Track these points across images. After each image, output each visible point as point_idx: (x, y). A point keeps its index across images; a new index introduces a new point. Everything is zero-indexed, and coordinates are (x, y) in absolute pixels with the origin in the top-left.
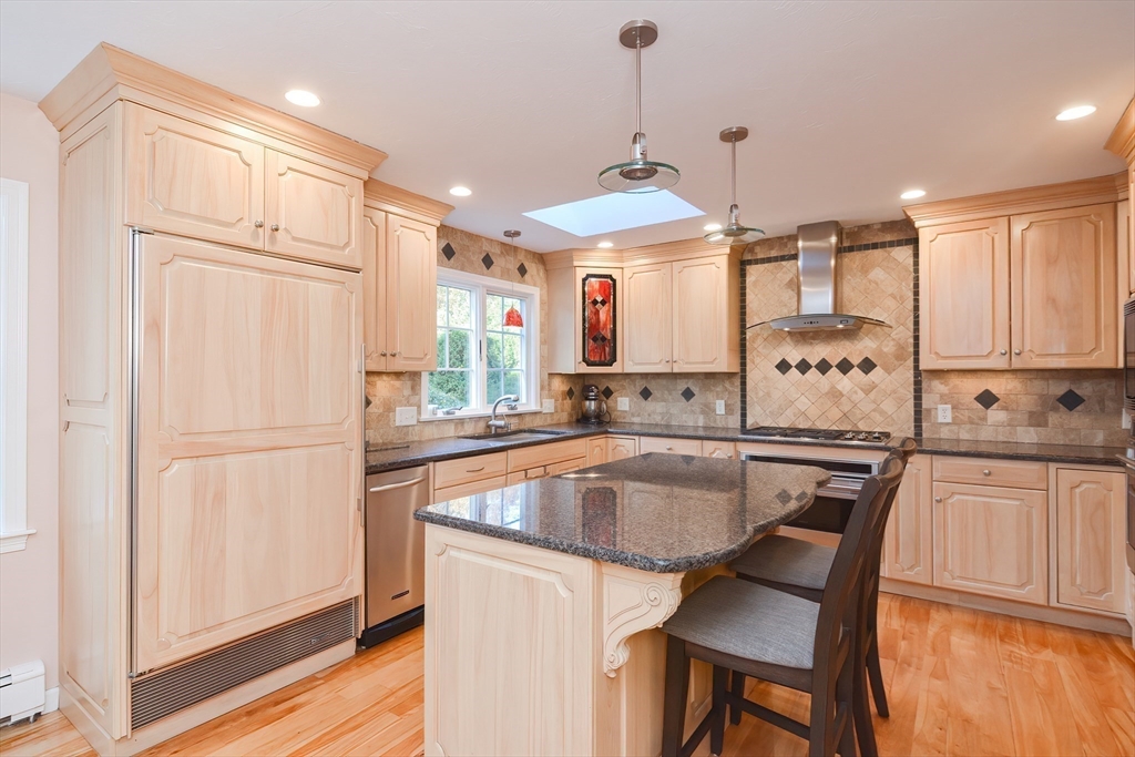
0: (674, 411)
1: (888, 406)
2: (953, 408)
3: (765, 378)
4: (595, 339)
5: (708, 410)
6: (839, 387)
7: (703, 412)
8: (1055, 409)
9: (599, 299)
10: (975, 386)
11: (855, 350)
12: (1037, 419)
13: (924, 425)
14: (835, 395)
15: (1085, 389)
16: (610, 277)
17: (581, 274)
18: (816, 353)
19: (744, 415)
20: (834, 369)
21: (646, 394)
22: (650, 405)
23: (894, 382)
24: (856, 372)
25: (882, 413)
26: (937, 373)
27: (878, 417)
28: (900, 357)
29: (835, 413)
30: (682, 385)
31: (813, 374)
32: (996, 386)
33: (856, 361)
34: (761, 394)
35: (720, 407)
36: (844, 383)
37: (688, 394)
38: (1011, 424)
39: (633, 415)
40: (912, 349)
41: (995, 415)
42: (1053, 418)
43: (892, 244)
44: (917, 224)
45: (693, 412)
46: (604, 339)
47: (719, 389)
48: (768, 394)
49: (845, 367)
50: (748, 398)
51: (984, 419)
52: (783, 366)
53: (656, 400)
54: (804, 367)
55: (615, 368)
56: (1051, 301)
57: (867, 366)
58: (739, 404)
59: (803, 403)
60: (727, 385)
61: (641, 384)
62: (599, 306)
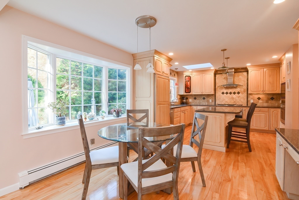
0: (201, 102)
1: (242, 100)
2: (253, 100)
3: (219, 95)
4: (187, 88)
5: (208, 101)
6: (233, 97)
7: (207, 102)
8: (270, 100)
10: (257, 96)
11: (236, 90)
12: (267, 102)
13: (248, 103)
14: (233, 98)
15: (274, 97)
16: (190, 76)
17: (185, 76)
18: (229, 91)
19: (215, 102)
20: (232, 94)
21: (195, 98)
22: (196, 101)
23: (243, 96)
24: (236, 94)
25: (241, 101)
26: (251, 94)
27: (240, 102)
28: (244, 91)
29: (233, 101)
30: (203, 97)
31: (229, 94)
32: (261, 96)
33: (236, 92)
34: (219, 98)
35: (211, 101)
36: (234, 96)
37: (204, 98)
38: (263, 103)
39: (192, 103)
40: (246, 90)
41: (260, 101)
42: (270, 102)
43: (243, 72)
44: (248, 69)
45: (205, 102)
46: (189, 88)
47: (210, 97)
48: (220, 98)
49: (234, 93)
50: (216, 99)
51: (258, 102)
52: (223, 93)
53: (197, 100)
54: (227, 93)
55: (191, 94)
57: (239, 93)
58: (214, 100)
59: (227, 100)
60: (212, 97)
61: (194, 97)
62: (188, 82)
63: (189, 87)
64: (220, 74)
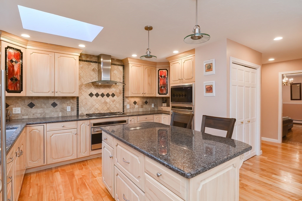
0: (47, 111)
1: (118, 105)
2: (130, 105)
3: (85, 98)
4: (12, 79)
5: (63, 110)
6: (107, 101)
7: (61, 111)
8: (144, 104)
9: (14, 60)
10: (133, 100)
11: (111, 91)
12: (142, 107)
13: (125, 109)
14: (106, 103)
16: (20, 51)
18: (101, 91)
19: (78, 111)
21: (31, 105)
22: (33, 110)
23: (118, 99)
24: (110, 97)
25: (116, 107)
26: (127, 97)
27: (116, 108)
28: (120, 93)
29: (106, 108)
30: (52, 101)
31: (100, 97)
32: (137, 100)
33: (111, 94)
34: (84, 104)
35: (69, 109)
36: (108, 100)
37: (54, 105)
38: (139, 108)
39: (23, 115)
40: (122, 91)
41: (136, 106)
42: (144, 106)
44: (129, 62)
45: (57, 111)
46: (16, 80)
47: (68, 102)
48: (86, 104)
49: (108, 95)
50: (79, 105)
51: (135, 107)
52: (91, 95)
53: (38, 108)
54: (97, 95)
55: (22, 94)
56: (149, 83)
57: (113, 95)
58: (76, 107)
59: (97, 106)
60: (72, 101)
61: (28, 102)
62: (14, 63)
63: (19, 78)
64: (87, 61)
